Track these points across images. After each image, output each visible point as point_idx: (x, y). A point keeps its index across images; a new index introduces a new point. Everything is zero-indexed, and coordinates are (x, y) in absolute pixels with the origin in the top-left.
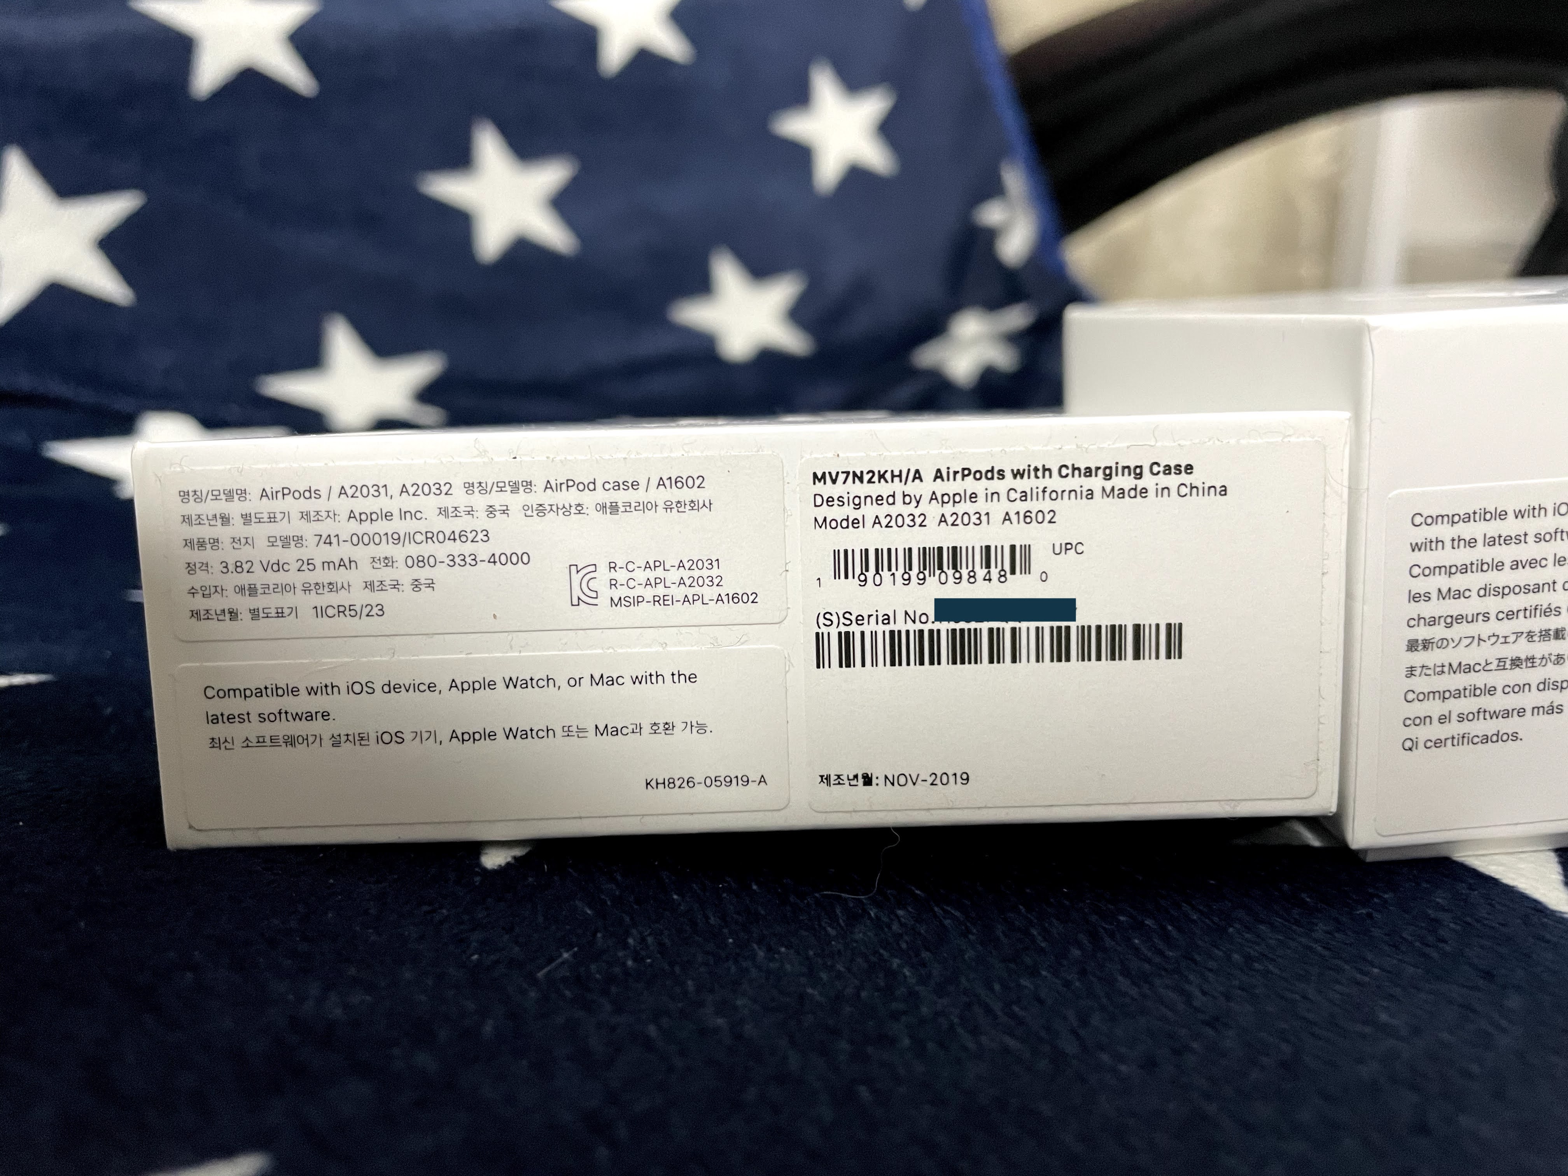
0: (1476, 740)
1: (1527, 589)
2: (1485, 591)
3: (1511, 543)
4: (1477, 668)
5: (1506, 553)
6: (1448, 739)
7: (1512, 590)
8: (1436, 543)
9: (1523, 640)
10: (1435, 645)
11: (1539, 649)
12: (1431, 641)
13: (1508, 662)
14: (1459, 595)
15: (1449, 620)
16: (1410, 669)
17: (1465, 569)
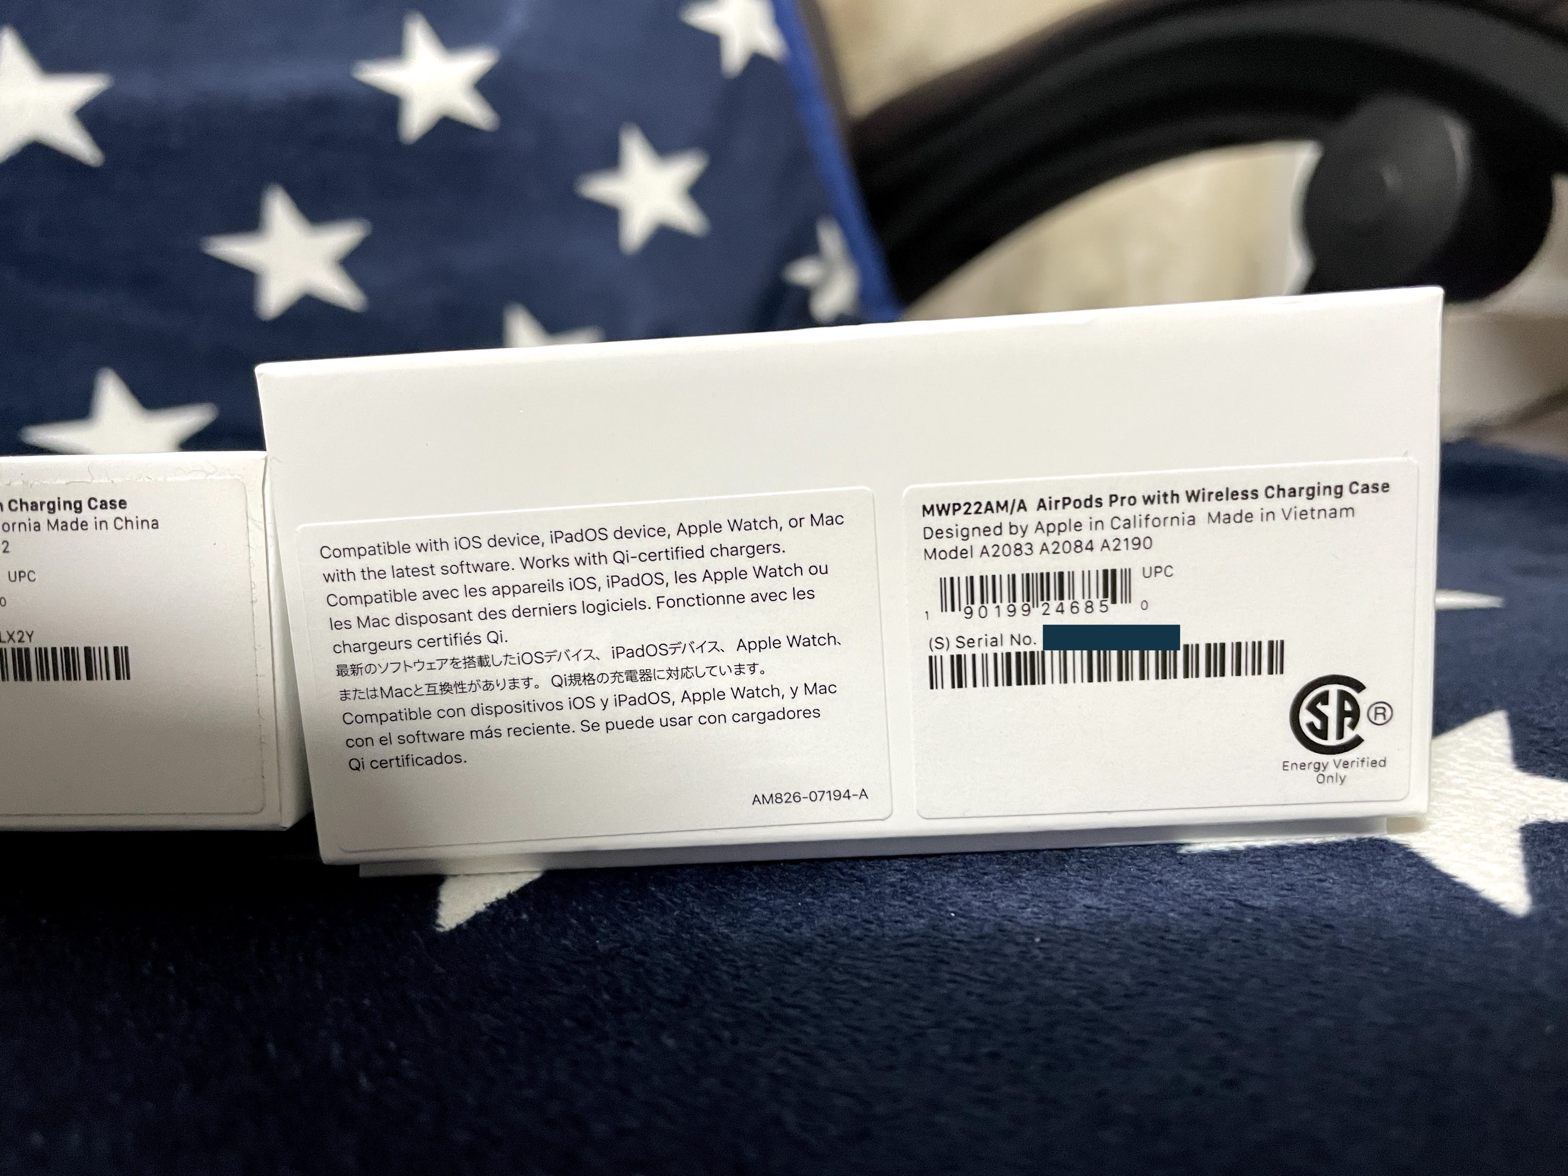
0: (420, 761)
1: (442, 618)
2: (402, 620)
3: (419, 575)
4: (408, 692)
5: (417, 584)
6: (393, 759)
7: (429, 619)
8: (346, 575)
9: (448, 666)
10: (363, 670)
11: (467, 675)
12: (359, 666)
13: (438, 688)
14: (378, 623)
15: (372, 647)
16: (344, 693)
17: (379, 599)
